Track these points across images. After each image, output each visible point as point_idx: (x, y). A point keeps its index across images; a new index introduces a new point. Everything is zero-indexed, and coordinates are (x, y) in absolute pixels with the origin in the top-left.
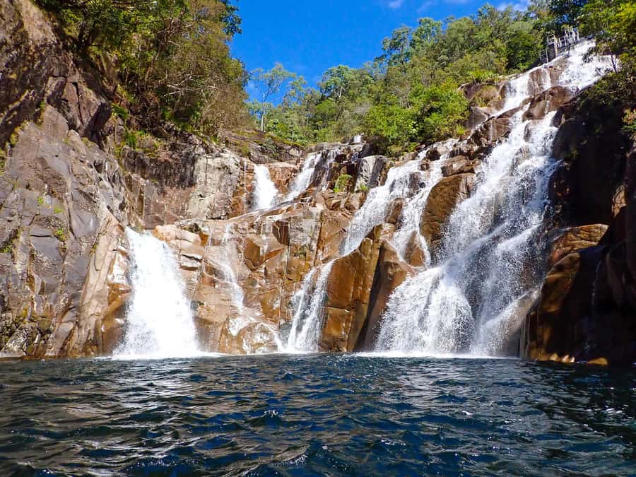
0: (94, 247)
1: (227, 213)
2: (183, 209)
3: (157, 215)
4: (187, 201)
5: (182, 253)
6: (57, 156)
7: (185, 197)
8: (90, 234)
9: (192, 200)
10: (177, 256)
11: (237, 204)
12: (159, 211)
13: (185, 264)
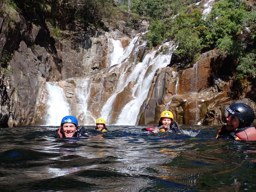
0: (37, 91)
1: (100, 65)
2: (80, 64)
3: (69, 68)
4: (82, 60)
5: (67, 92)
6: (24, 61)
7: (81, 58)
8: (36, 87)
9: (84, 59)
10: (65, 93)
11: (104, 60)
12: (69, 66)
13: (68, 96)
